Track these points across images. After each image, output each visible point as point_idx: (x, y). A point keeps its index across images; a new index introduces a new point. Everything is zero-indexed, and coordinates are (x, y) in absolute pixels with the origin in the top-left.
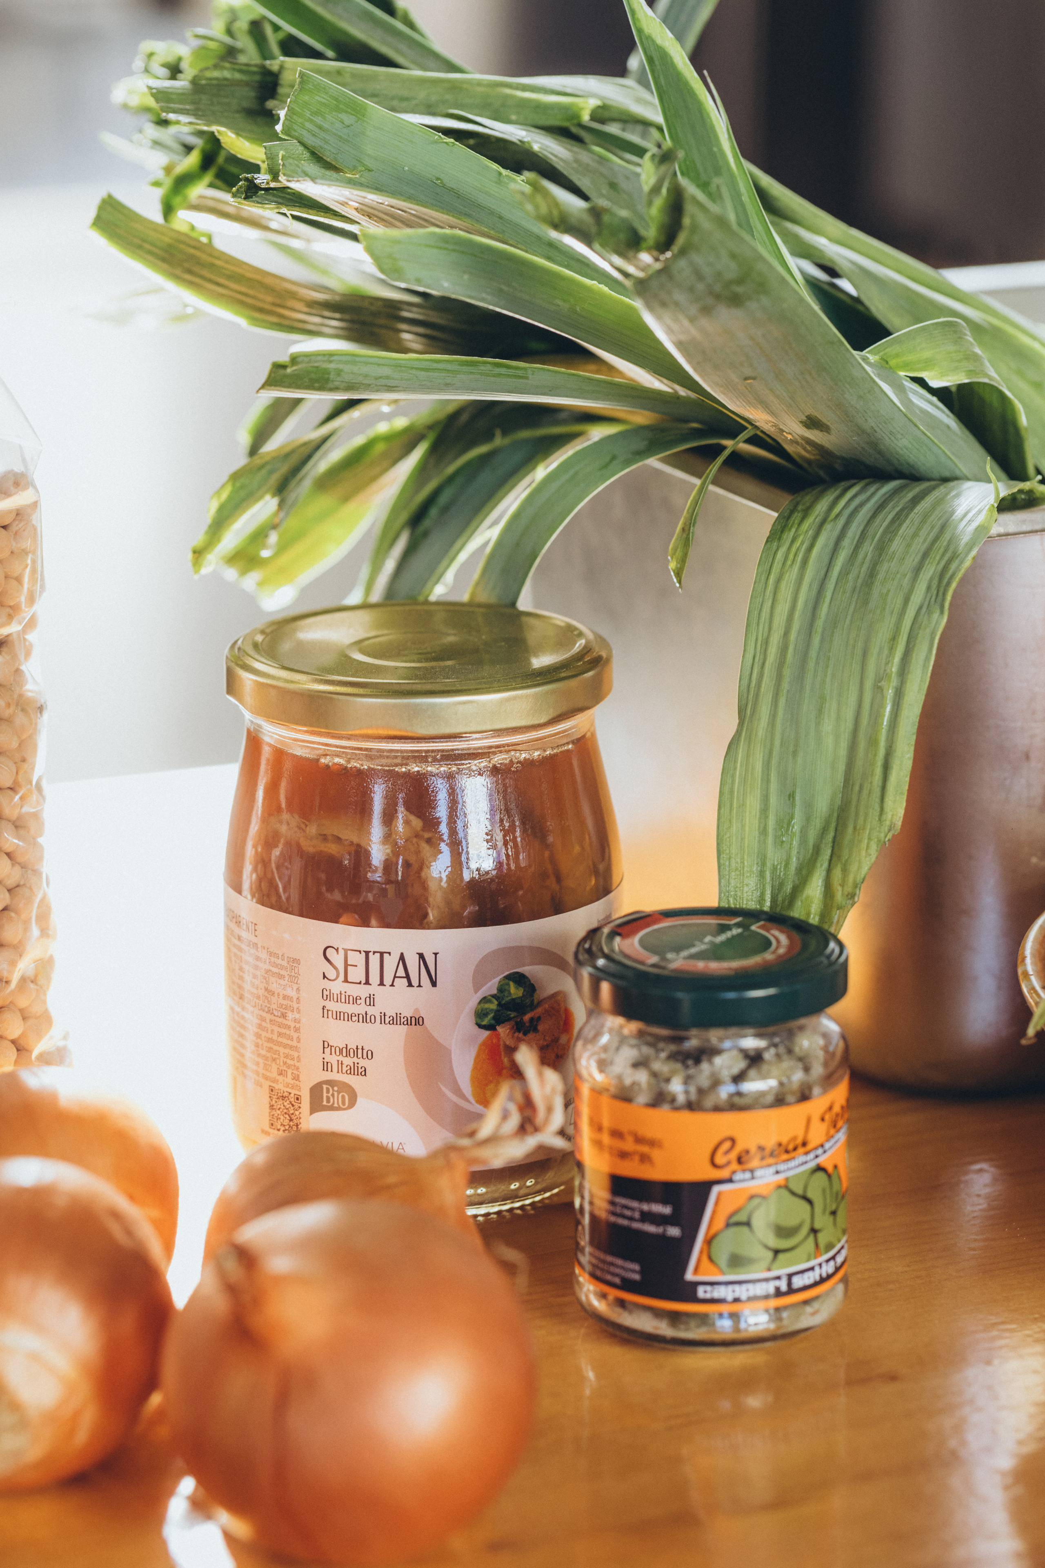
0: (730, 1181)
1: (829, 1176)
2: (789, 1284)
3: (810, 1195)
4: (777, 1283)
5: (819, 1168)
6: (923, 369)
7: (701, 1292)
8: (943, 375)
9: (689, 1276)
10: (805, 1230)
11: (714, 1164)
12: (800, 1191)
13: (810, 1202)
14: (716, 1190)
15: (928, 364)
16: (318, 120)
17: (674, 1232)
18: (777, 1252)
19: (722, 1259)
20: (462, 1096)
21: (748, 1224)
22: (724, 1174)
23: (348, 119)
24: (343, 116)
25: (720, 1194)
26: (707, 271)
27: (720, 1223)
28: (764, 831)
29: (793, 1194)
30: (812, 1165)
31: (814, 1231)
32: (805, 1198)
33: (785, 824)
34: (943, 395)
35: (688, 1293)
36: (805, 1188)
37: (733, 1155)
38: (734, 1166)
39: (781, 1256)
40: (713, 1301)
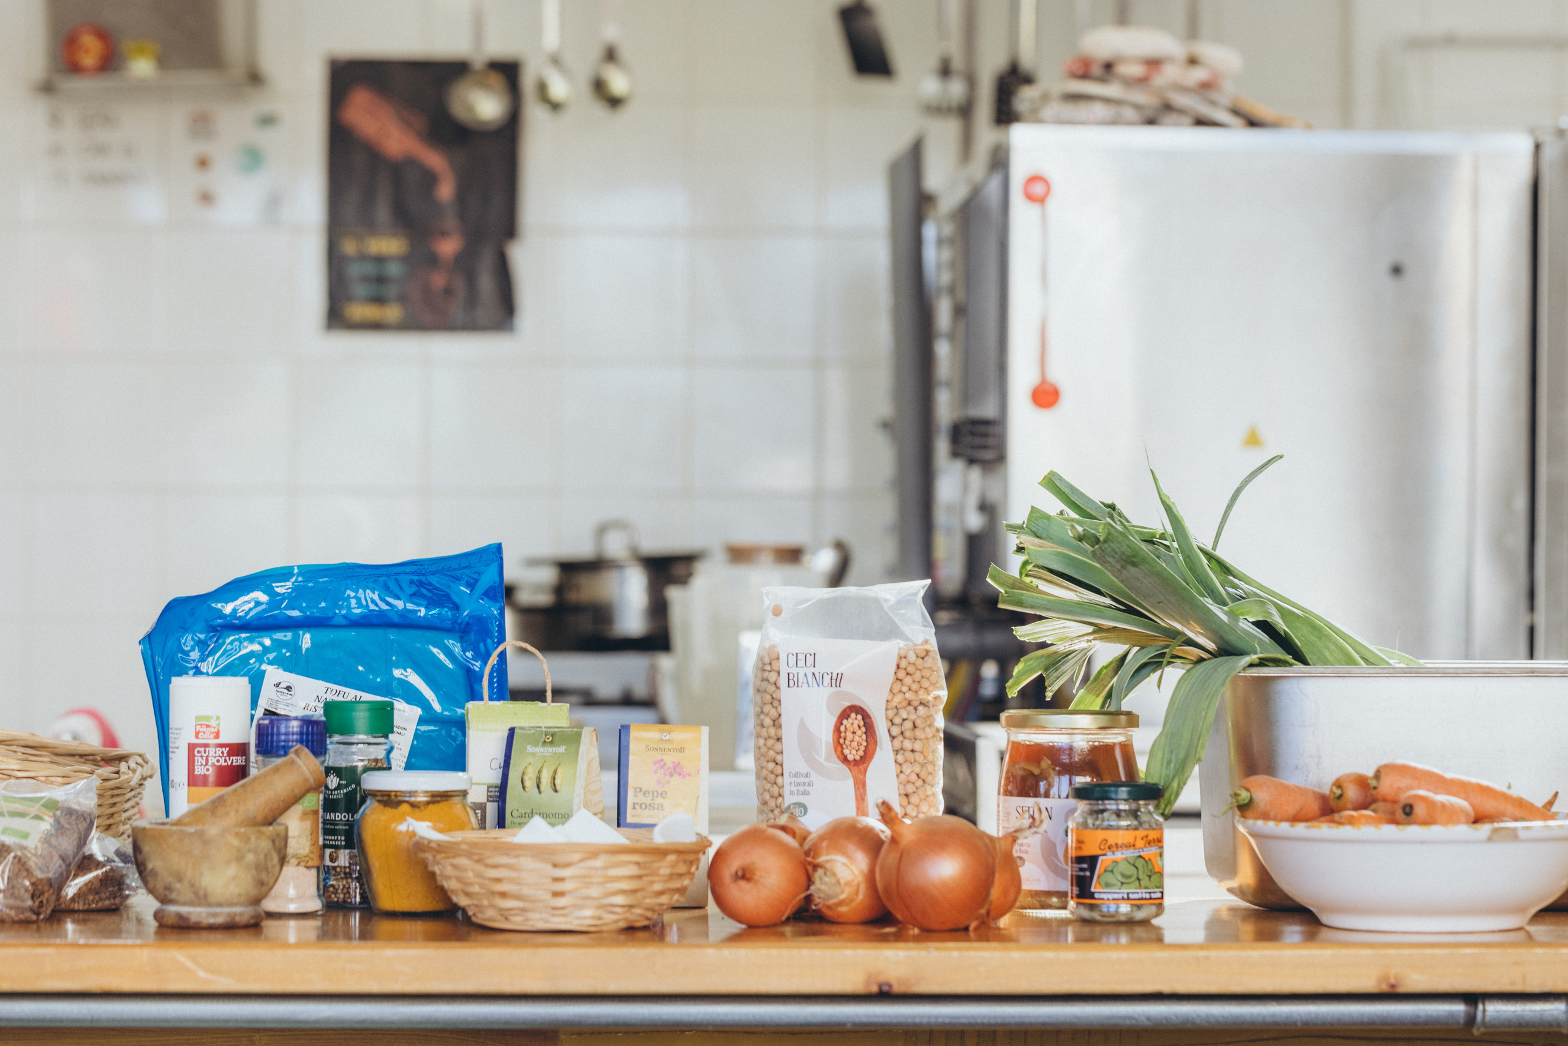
0: (1105, 855)
1: (1146, 862)
2: (1128, 896)
3: (1137, 865)
4: (1123, 895)
5: (1140, 856)
6: (1247, 615)
7: (1096, 896)
8: (1253, 617)
9: (1093, 890)
10: (1135, 877)
11: (1100, 849)
12: (1132, 862)
13: (1137, 868)
14: (1101, 858)
15: (1248, 613)
16: (1036, 522)
17: (1088, 874)
18: (1122, 883)
19: (1103, 883)
20: (1061, 862)
21: (1112, 871)
22: (1103, 852)
23: (1045, 521)
24: (1043, 520)
25: (1102, 860)
26: (1117, 550)
27: (1102, 871)
28: (1162, 765)
29: (1129, 863)
30: (1138, 854)
31: (1138, 879)
32: (1134, 866)
33: (1169, 762)
34: (1254, 623)
35: (1091, 896)
36: (1135, 862)
37: (1107, 846)
38: (1107, 850)
39: (1125, 885)
40: (1100, 899)
